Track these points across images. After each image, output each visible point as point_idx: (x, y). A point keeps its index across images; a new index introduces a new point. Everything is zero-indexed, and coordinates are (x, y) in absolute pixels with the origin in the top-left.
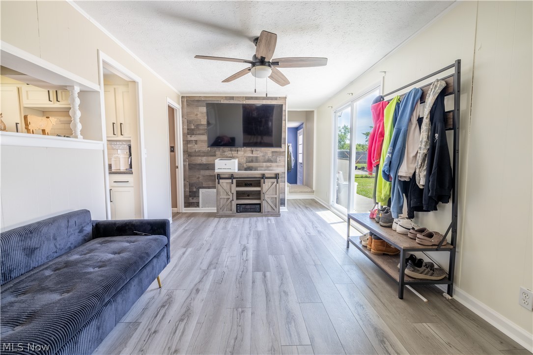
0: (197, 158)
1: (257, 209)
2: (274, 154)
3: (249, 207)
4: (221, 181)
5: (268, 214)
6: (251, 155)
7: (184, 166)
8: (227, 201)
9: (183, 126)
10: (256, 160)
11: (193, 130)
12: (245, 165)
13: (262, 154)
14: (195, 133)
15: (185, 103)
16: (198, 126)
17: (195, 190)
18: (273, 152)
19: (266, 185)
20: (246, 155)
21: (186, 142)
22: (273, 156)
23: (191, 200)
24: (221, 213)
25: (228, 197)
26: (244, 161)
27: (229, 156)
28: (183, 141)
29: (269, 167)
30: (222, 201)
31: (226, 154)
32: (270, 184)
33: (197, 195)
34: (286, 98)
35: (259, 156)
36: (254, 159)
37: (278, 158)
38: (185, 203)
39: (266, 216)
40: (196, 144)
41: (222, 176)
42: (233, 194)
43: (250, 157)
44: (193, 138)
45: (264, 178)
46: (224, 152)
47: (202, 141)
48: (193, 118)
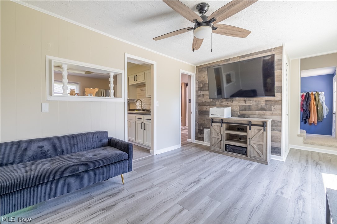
0: (203, 106)
1: (243, 152)
2: (268, 103)
3: (237, 149)
4: (213, 124)
5: (253, 159)
6: (244, 104)
7: (196, 112)
8: (217, 140)
9: (196, 86)
10: (249, 108)
11: (202, 88)
12: (239, 113)
13: (255, 103)
14: (203, 90)
15: (198, 71)
16: (204, 85)
17: (202, 129)
18: (266, 101)
19: (252, 132)
20: (239, 104)
21: (198, 96)
22: (266, 104)
23: (199, 136)
24: (213, 148)
25: (218, 137)
26: (237, 109)
27: (226, 105)
28: (196, 95)
29: (263, 115)
30: (214, 139)
31: (223, 103)
32: (256, 131)
33: (203, 132)
34: (282, 46)
35: (251, 105)
36: (247, 108)
37: (272, 106)
38: (196, 137)
39: (251, 160)
40: (203, 97)
41: (215, 120)
42: (222, 135)
43: (243, 106)
44: (202, 93)
45: (250, 124)
46: (222, 102)
47: (207, 95)
48: (202, 80)
